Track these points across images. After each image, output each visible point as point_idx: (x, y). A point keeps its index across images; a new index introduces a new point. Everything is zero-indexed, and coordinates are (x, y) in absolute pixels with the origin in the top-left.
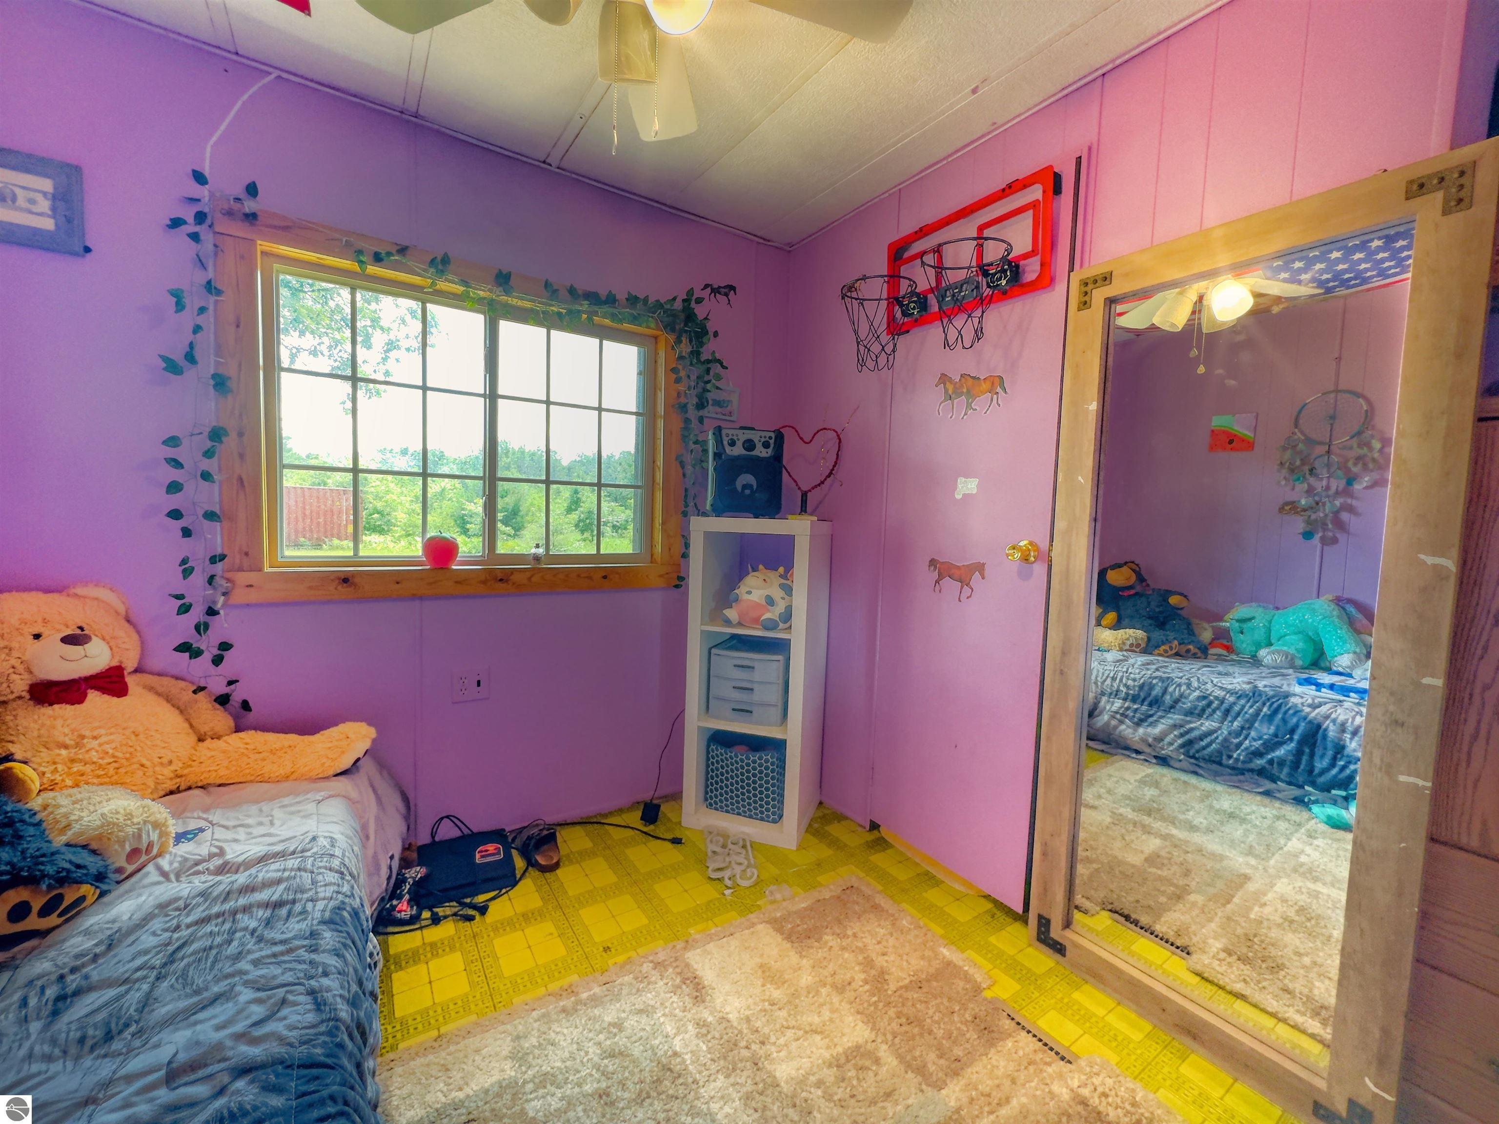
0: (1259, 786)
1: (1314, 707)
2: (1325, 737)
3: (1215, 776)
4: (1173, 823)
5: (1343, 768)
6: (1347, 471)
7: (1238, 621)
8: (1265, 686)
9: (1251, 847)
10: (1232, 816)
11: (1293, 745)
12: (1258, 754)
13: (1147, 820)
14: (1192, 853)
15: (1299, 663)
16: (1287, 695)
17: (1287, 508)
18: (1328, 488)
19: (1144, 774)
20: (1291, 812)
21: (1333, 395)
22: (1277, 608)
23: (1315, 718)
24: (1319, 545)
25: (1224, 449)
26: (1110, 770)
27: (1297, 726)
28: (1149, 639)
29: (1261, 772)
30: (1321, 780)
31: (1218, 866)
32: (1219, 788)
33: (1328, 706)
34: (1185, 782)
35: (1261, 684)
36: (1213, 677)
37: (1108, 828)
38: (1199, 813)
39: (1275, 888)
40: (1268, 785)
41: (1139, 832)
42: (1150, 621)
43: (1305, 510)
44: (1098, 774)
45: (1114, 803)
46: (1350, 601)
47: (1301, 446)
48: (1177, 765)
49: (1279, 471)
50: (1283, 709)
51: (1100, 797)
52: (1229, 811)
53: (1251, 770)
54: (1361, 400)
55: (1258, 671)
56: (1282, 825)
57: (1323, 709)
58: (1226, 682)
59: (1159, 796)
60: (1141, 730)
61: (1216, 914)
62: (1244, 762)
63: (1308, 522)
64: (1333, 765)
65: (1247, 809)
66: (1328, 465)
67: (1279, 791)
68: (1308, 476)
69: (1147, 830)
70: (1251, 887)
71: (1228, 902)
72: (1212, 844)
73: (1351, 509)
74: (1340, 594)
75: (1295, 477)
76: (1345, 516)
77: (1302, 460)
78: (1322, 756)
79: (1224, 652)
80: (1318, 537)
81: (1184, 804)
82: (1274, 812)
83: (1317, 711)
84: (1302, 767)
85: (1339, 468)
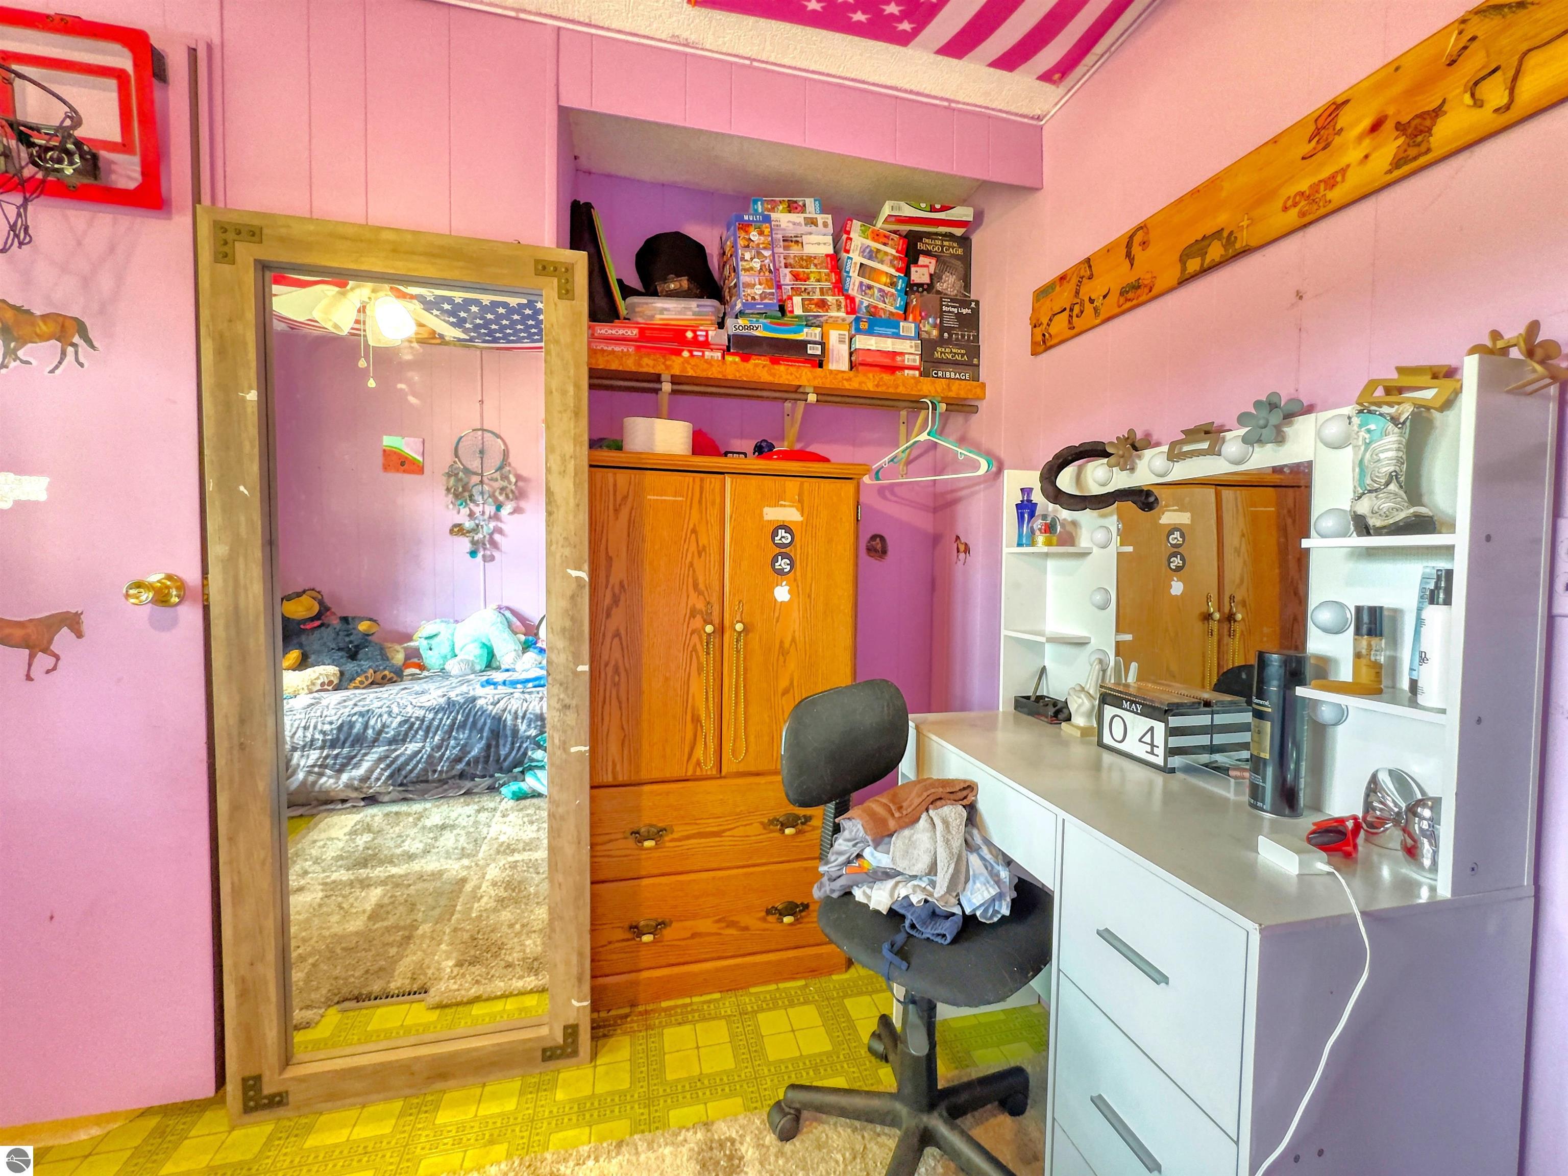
0: (460, 788)
1: (495, 704)
2: (505, 726)
3: (422, 796)
4: (391, 862)
5: (520, 747)
6: (496, 500)
7: (426, 638)
8: (457, 695)
9: (463, 849)
10: (443, 827)
11: (483, 742)
12: (458, 760)
13: (363, 872)
14: (415, 883)
15: (478, 668)
16: (474, 699)
17: (456, 530)
18: (483, 513)
19: (352, 823)
20: (488, 802)
21: (480, 433)
22: (457, 622)
23: (496, 714)
24: (482, 562)
25: (398, 471)
26: (314, 835)
27: (485, 723)
28: (342, 673)
29: (462, 775)
30: (506, 764)
31: (439, 884)
32: (428, 805)
33: (505, 700)
34: (397, 813)
35: (452, 695)
36: (410, 698)
37: (320, 905)
38: (414, 839)
39: (487, 877)
40: (468, 784)
41: (357, 892)
42: (340, 654)
43: (469, 532)
44: (299, 846)
45: (324, 871)
46: (508, 608)
47: (461, 474)
48: (386, 798)
49: (447, 495)
50: (473, 713)
51: (306, 873)
52: (440, 823)
53: (453, 777)
54: (499, 440)
55: (448, 683)
56: (483, 816)
57: (501, 705)
58: (423, 700)
59: (373, 839)
60: (345, 777)
61: (444, 933)
62: (447, 772)
63: (473, 543)
64: (512, 749)
65: (453, 815)
66: (482, 493)
67: (477, 786)
68: (468, 502)
69: (365, 884)
70: (468, 887)
71: (452, 914)
72: (430, 865)
73: (500, 531)
74: (500, 603)
75: (459, 502)
76: (497, 537)
77: (463, 487)
78: (504, 745)
79: (418, 671)
80: (480, 555)
81: (400, 836)
82: (476, 807)
83: (498, 706)
84: (491, 759)
85: (490, 497)
